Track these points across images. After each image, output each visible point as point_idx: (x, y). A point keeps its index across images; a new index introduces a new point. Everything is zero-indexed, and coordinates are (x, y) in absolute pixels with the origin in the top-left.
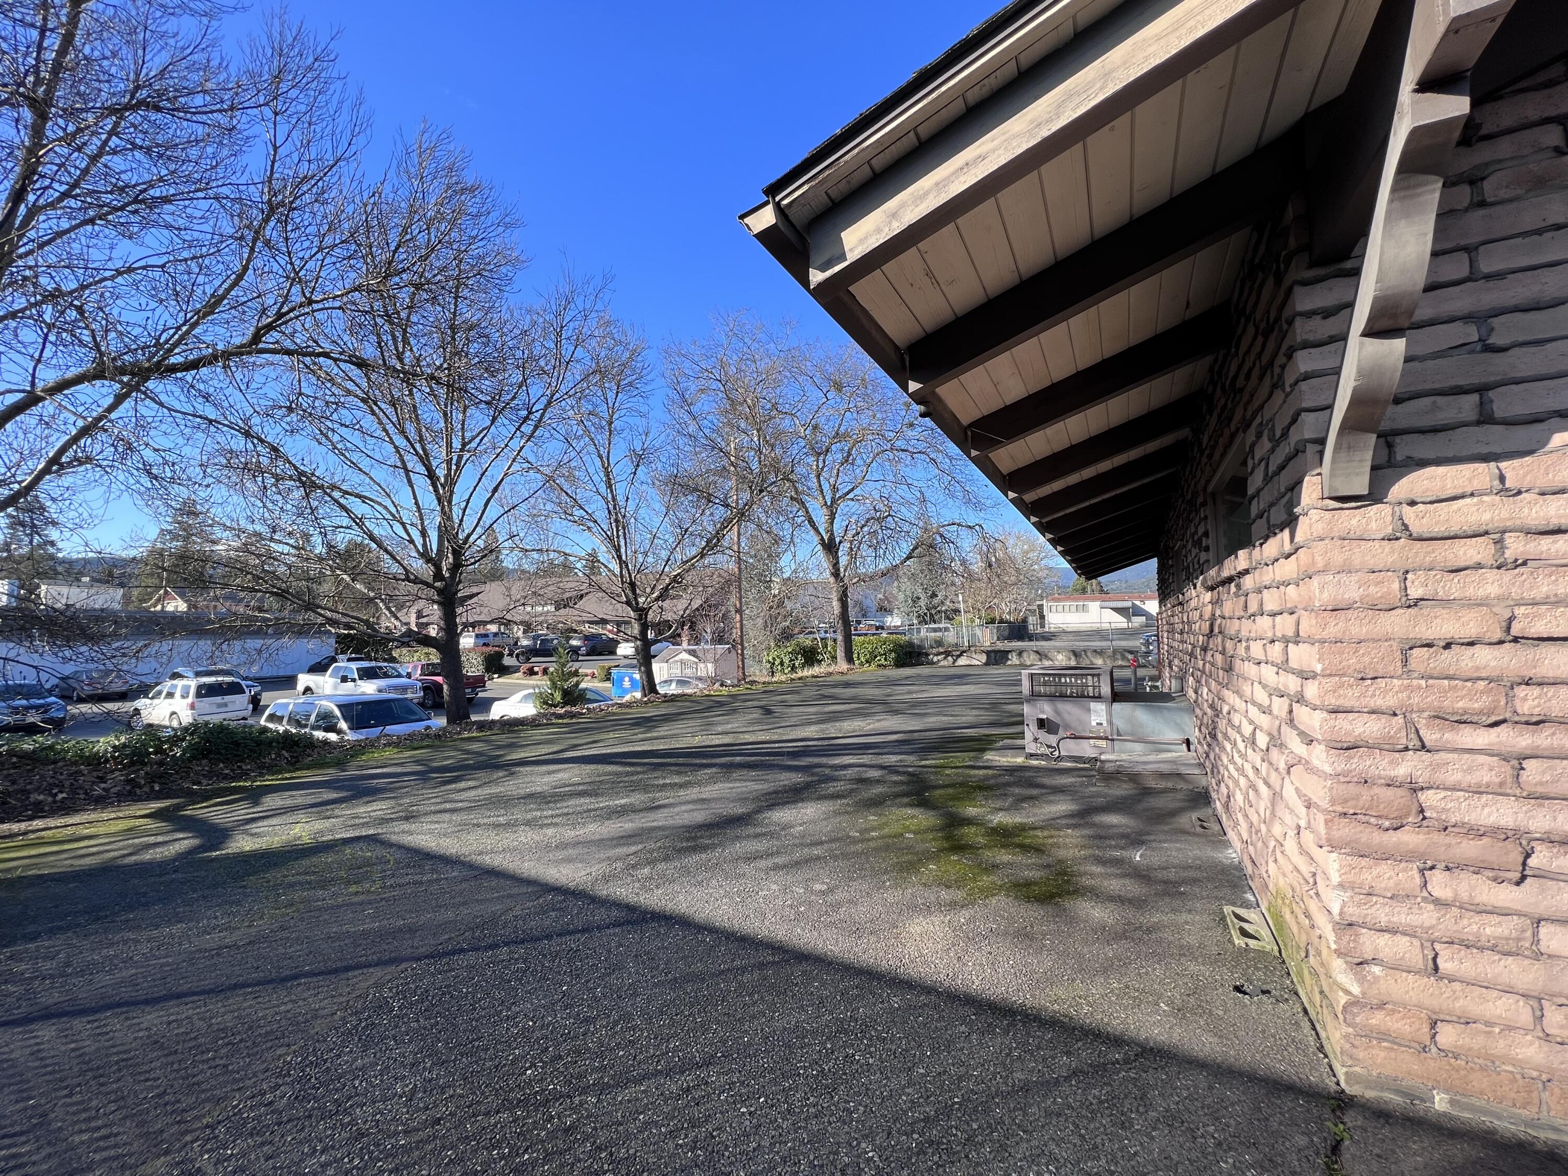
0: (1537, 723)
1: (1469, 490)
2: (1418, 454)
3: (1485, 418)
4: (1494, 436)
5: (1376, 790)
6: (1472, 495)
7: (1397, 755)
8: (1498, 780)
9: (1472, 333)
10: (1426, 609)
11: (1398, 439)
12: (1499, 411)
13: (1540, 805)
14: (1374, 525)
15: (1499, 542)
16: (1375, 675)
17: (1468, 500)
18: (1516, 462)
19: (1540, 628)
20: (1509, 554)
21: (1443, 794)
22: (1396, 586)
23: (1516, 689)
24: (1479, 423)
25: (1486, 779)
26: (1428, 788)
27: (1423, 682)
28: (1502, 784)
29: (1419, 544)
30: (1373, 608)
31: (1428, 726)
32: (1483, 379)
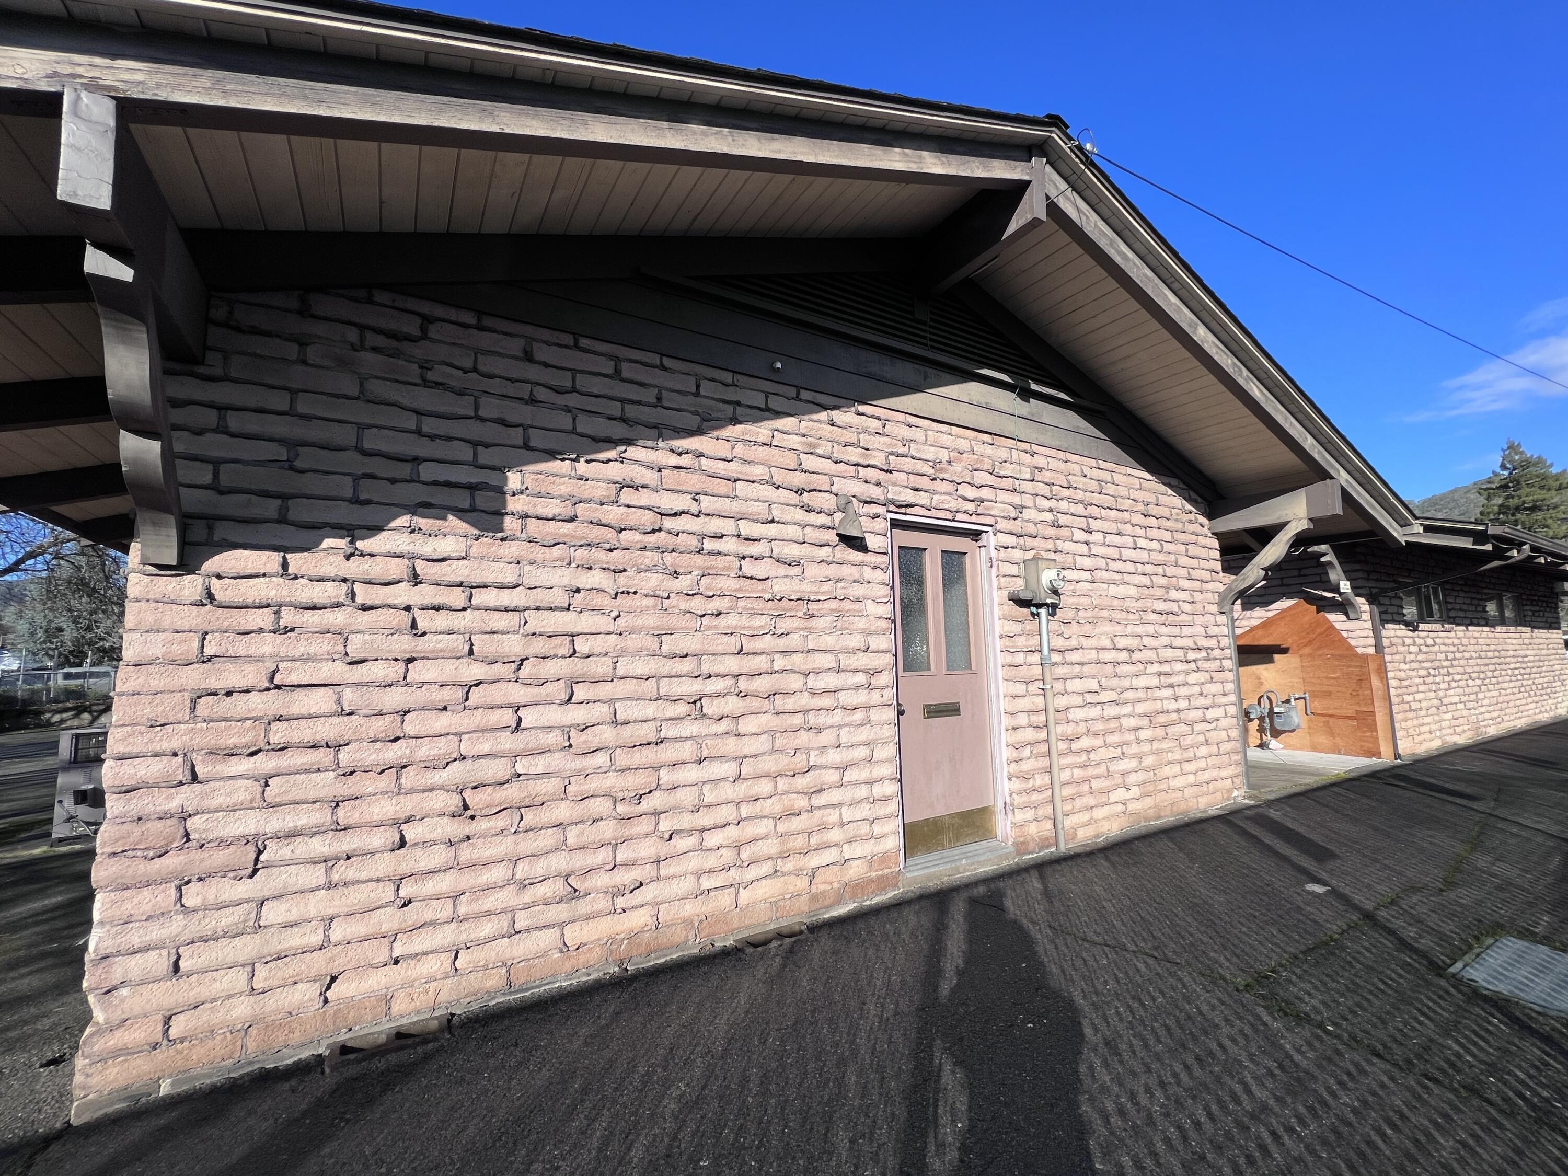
0: (282, 749)
1: (262, 571)
2: (233, 538)
3: (282, 520)
4: (288, 534)
5: (149, 825)
6: (264, 575)
7: (173, 790)
8: (249, 798)
9: (282, 454)
10: (217, 664)
11: (218, 523)
12: (292, 515)
13: (275, 812)
14: (186, 592)
15: (277, 613)
16: (166, 721)
17: (262, 579)
18: (298, 555)
19: (294, 679)
20: (282, 623)
21: (206, 816)
22: (196, 644)
23: (273, 725)
24: (279, 522)
25: (241, 798)
26: (195, 814)
27: (205, 725)
28: (252, 801)
29: (220, 610)
30: (173, 662)
31: (203, 761)
32: (287, 490)
